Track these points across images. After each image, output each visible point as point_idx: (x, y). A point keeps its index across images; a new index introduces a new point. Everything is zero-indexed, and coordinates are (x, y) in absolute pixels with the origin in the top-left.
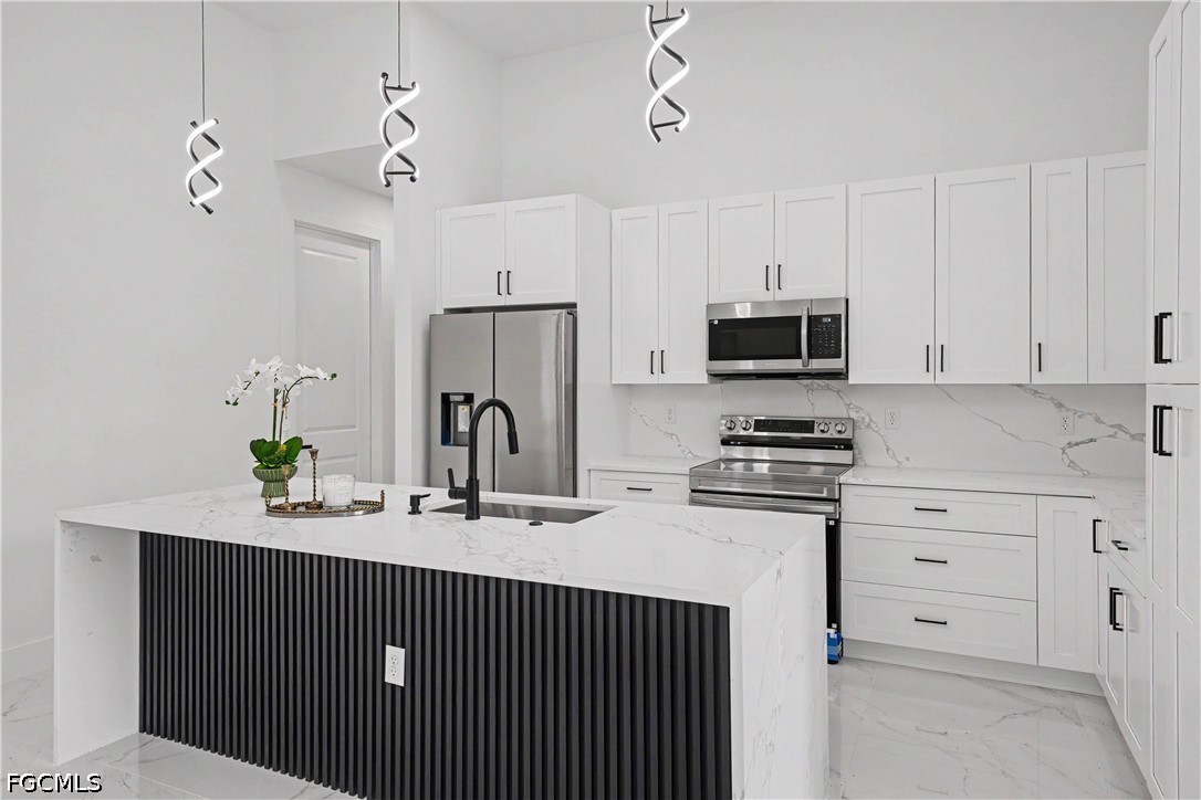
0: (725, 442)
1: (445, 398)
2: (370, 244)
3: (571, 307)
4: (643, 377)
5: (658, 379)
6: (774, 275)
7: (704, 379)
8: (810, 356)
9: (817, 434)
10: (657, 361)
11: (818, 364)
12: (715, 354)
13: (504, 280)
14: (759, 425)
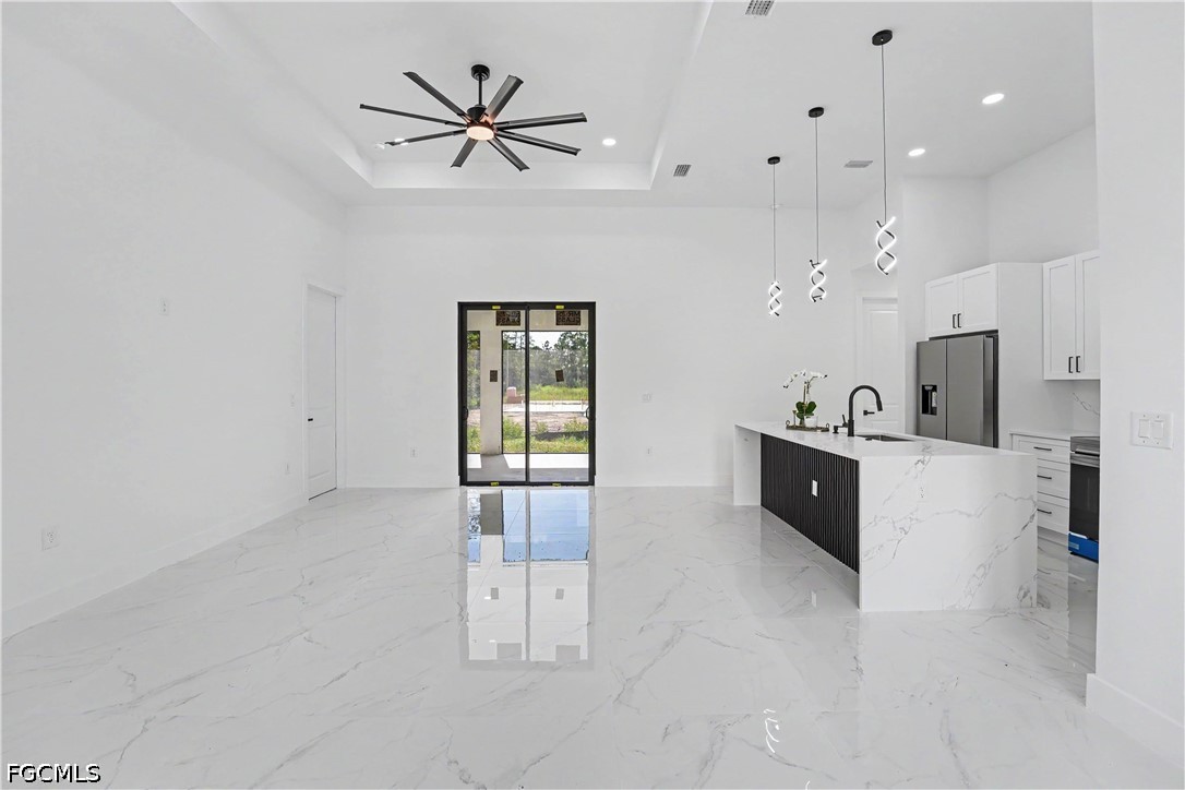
1: (924, 388)
5: (1075, 376)
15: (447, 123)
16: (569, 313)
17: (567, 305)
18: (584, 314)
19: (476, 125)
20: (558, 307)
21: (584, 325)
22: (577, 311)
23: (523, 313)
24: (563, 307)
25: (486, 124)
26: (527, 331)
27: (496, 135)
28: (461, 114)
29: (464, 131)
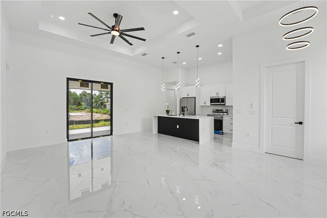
0: (213, 112)
1: (182, 107)
2: (174, 90)
3: (195, 98)
4: (204, 105)
5: (205, 105)
6: (218, 94)
7: (210, 105)
8: (221, 102)
9: (223, 111)
10: (205, 103)
11: (222, 103)
12: (211, 102)
13: (188, 95)
14: (217, 110)
15: (105, 30)
16: (105, 85)
17: (105, 83)
18: (109, 86)
19: (114, 31)
20: (101, 83)
21: (109, 90)
22: (107, 85)
23: (90, 84)
24: (103, 83)
25: (116, 30)
26: (92, 90)
27: (120, 34)
28: (109, 27)
29: (110, 33)
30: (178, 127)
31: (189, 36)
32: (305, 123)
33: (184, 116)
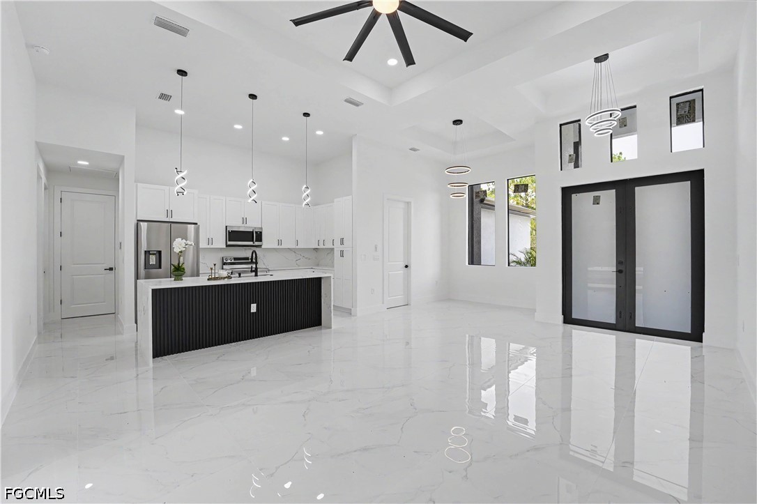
0: (224, 264)
6: (245, 220)
7: (225, 246)
9: (250, 261)
11: (256, 243)
12: (228, 239)
13: (169, 213)
14: (235, 259)
30: (254, 308)
31: (349, 101)
32: (413, 267)
33: (256, 275)
